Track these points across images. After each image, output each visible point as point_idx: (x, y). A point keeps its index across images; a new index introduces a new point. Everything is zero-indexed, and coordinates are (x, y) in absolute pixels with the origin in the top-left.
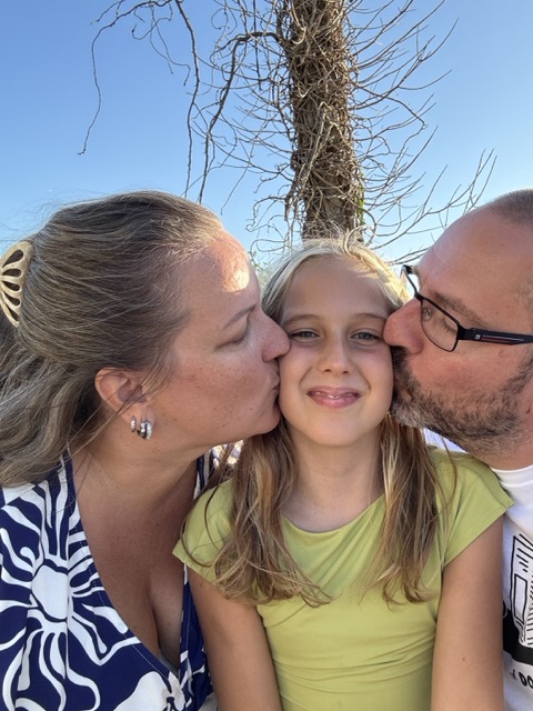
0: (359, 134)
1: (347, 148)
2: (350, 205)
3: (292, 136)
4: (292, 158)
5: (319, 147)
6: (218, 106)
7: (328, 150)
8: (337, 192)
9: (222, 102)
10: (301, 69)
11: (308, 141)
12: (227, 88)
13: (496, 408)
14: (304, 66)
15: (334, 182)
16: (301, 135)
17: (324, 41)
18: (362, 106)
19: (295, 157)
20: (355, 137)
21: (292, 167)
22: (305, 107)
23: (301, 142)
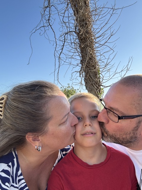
0: (97, 54)
1: (95, 58)
2: (96, 72)
3: (80, 56)
4: (81, 62)
5: (88, 58)
6: (61, 50)
7: (90, 59)
8: (93, 69)
9: (62, 49)
10: (82, 40)
11: (85, 57)
12: (63, 45)
13: (131, 136)
14: (82, 39)
15: (92, 67)
16: (82, 56)
17: (87, 32)
18: (98, 47)
19: (81, 61)
20: (96, 55)
21: (81, 63)
22: (83, 49)
23: (83, 57)
